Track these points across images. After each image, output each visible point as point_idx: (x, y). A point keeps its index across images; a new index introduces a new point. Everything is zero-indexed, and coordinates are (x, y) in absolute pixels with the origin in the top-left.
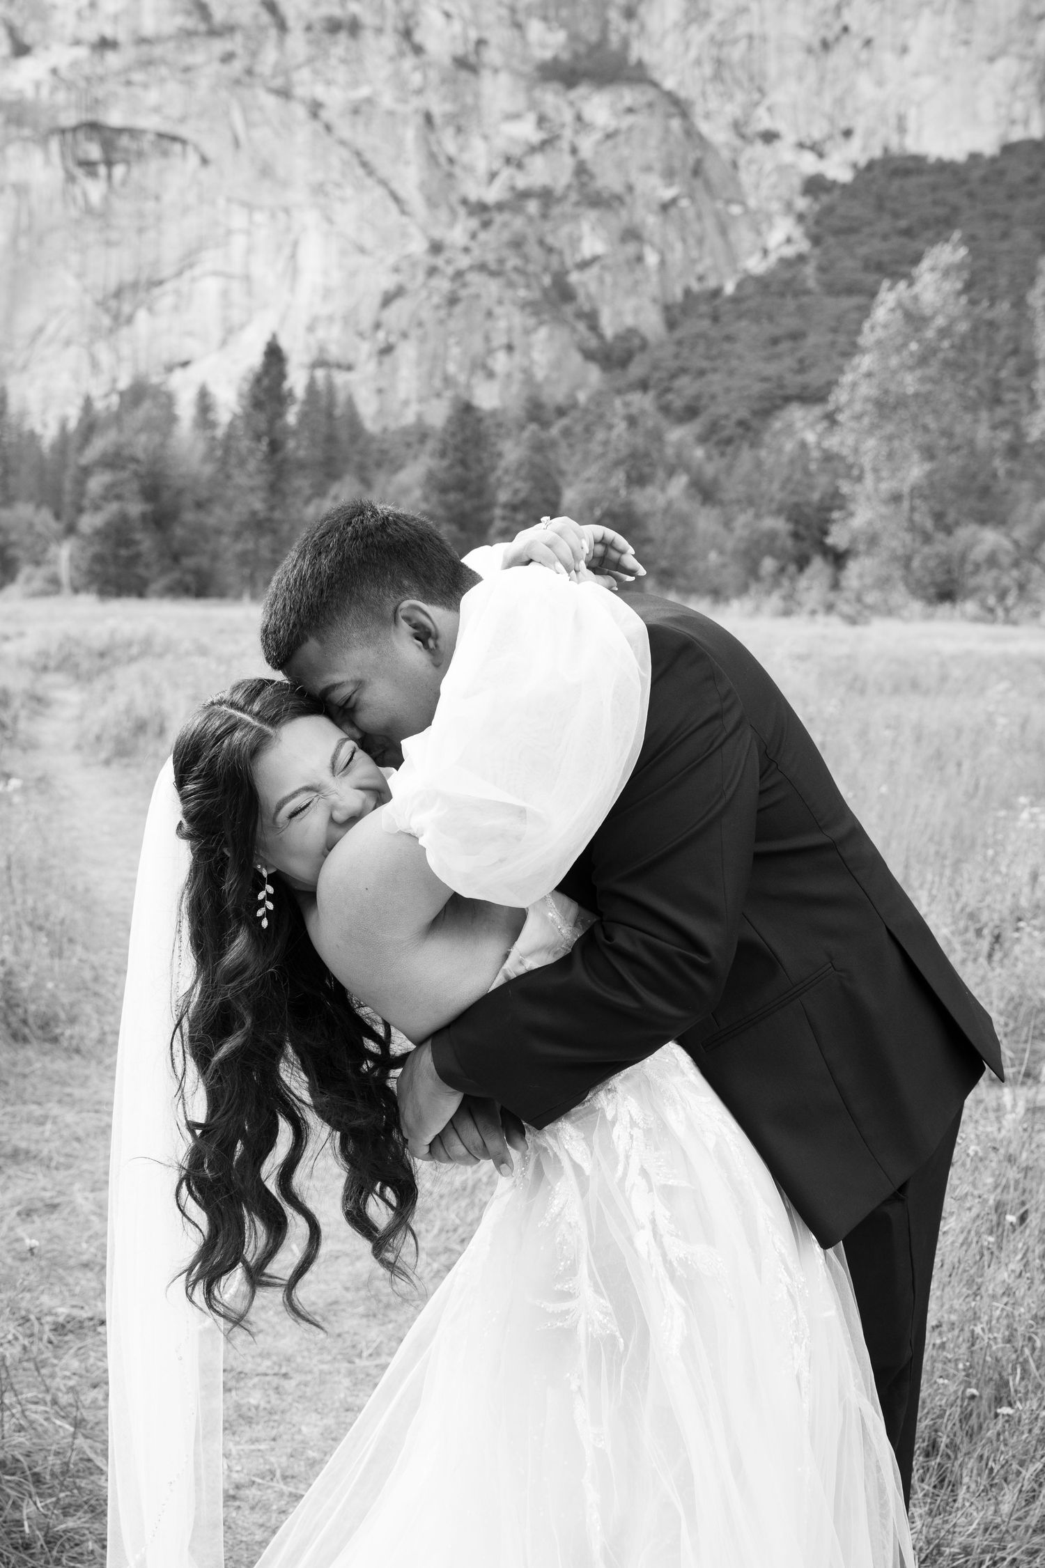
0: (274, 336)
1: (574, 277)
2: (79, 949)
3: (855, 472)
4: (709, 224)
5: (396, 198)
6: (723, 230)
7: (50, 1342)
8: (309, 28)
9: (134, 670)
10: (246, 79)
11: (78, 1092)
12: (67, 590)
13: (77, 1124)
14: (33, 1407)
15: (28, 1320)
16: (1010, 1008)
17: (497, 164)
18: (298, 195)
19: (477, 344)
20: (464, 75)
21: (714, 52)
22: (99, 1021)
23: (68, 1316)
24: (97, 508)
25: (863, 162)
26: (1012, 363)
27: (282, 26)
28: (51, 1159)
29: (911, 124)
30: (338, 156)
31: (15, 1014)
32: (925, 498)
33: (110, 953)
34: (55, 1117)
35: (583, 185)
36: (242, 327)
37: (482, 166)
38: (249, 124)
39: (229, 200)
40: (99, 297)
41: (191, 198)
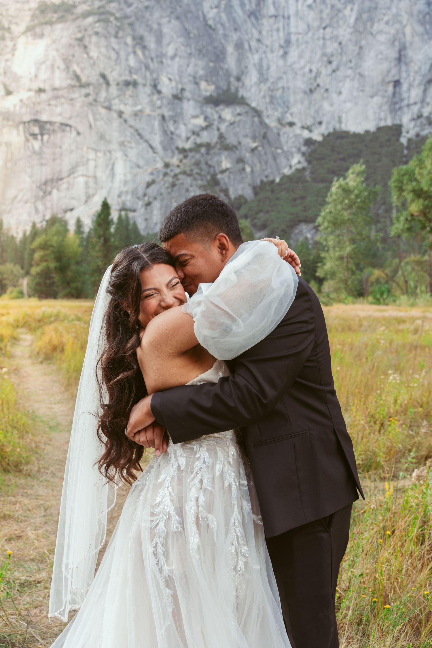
0: (105, 199)
1: (219, 176)
2: (30, 435)
3: (326, 249)
4: (270, 156)
5: (151, 147)
6: (275, 159)
7: (18, 591)
8: (118, 84)
9: (52, 326)
10: (94, 103)
11: (29, 492)
12: (26, 296)
13: (29, 504)
14: (12, 616)
15: (10, 582)
16: (387, 451)
17: (189, 135)
18: (114, 146)
20: (176, 101)
21: (270, 93)
22: (38, 463)
23: (25, 580)
24: (38, 265)
25: (326, 133)
26: (383, 207)
27: (108, 84)
28: (18, 518)
29: (344, 120)
30: (129, 132)
31: (4, 461)
32: (352, 258)
33: (42, 437)
34: (21, 501)
35: (222, 142)
36: (93, 195)
37: (184, 135)
38: (95, 120)
39: (88, 148)
40: (38, 184)
41: (73, 147)
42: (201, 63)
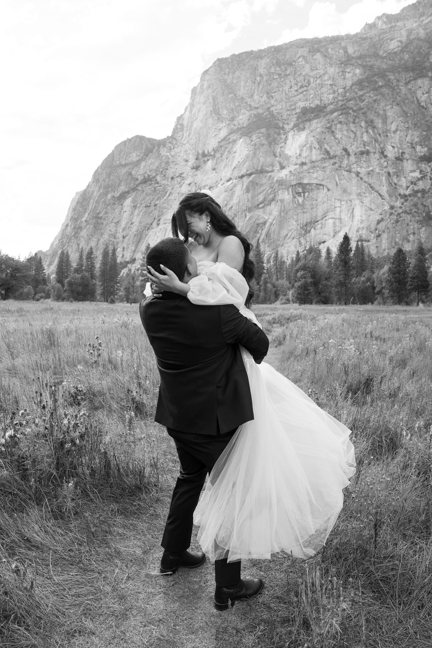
0: (346, 234)
5: (381, 195)
8: (355, 154)
10: (339, 169)
12: (291, 302)
17: (409, 184)
18: (354, 196)
19: (404, 233)
20: (398, 162)
24: (300, 281)
27: (349, 154)
30: (364, 185)
36: (339, 232)
37: (404, 185)
38: (340, 180)
39: (335, 199)
40: (302, 226)
41: (325, 199)
42: (416, 133)
